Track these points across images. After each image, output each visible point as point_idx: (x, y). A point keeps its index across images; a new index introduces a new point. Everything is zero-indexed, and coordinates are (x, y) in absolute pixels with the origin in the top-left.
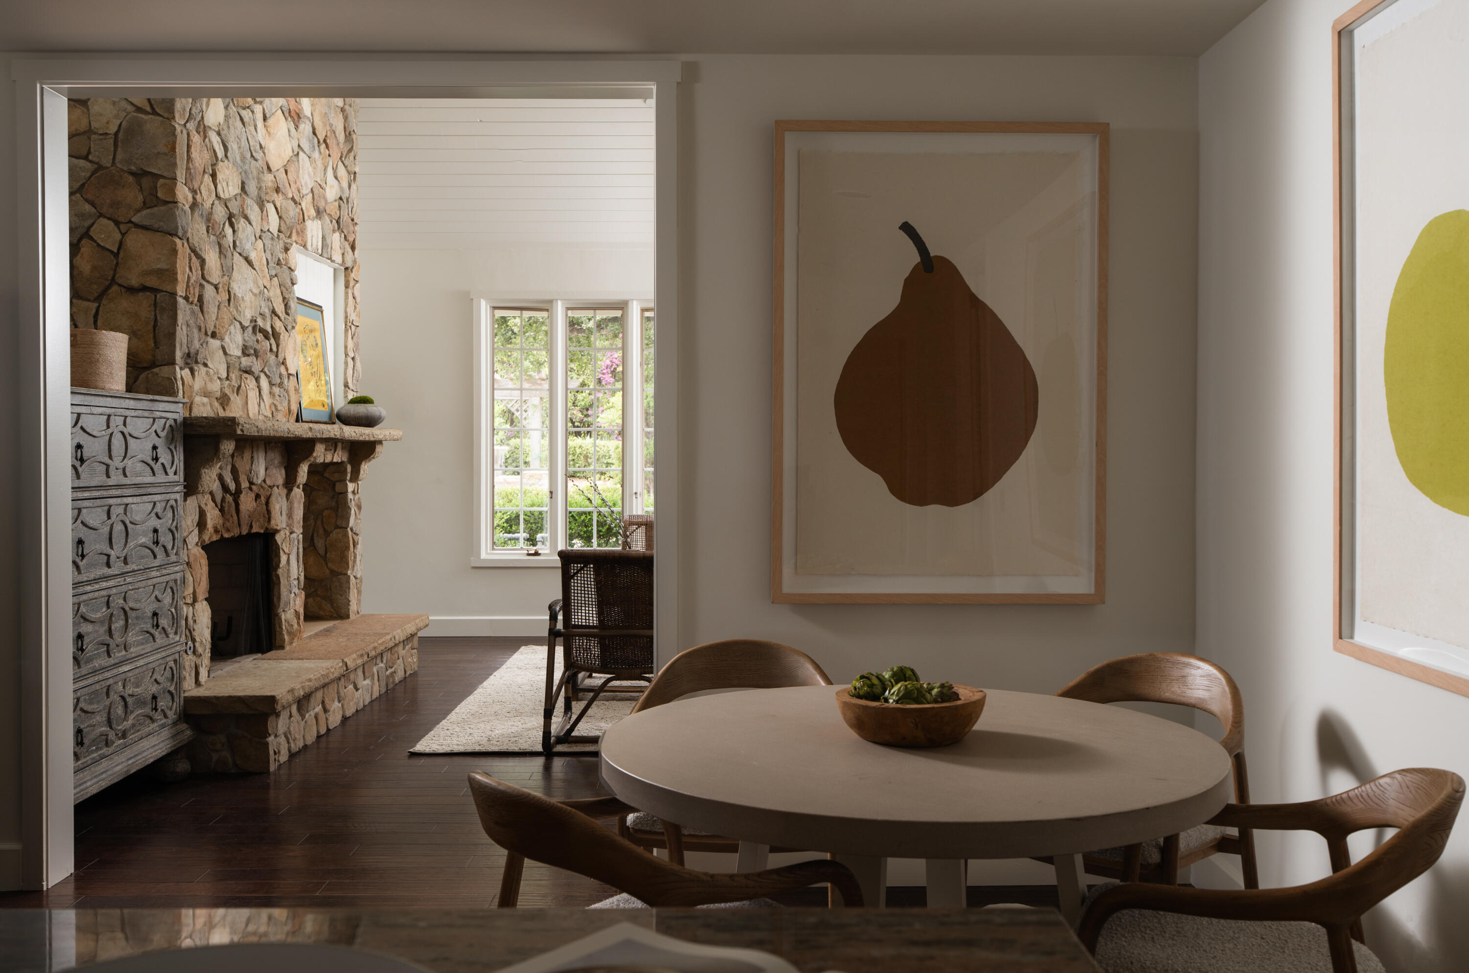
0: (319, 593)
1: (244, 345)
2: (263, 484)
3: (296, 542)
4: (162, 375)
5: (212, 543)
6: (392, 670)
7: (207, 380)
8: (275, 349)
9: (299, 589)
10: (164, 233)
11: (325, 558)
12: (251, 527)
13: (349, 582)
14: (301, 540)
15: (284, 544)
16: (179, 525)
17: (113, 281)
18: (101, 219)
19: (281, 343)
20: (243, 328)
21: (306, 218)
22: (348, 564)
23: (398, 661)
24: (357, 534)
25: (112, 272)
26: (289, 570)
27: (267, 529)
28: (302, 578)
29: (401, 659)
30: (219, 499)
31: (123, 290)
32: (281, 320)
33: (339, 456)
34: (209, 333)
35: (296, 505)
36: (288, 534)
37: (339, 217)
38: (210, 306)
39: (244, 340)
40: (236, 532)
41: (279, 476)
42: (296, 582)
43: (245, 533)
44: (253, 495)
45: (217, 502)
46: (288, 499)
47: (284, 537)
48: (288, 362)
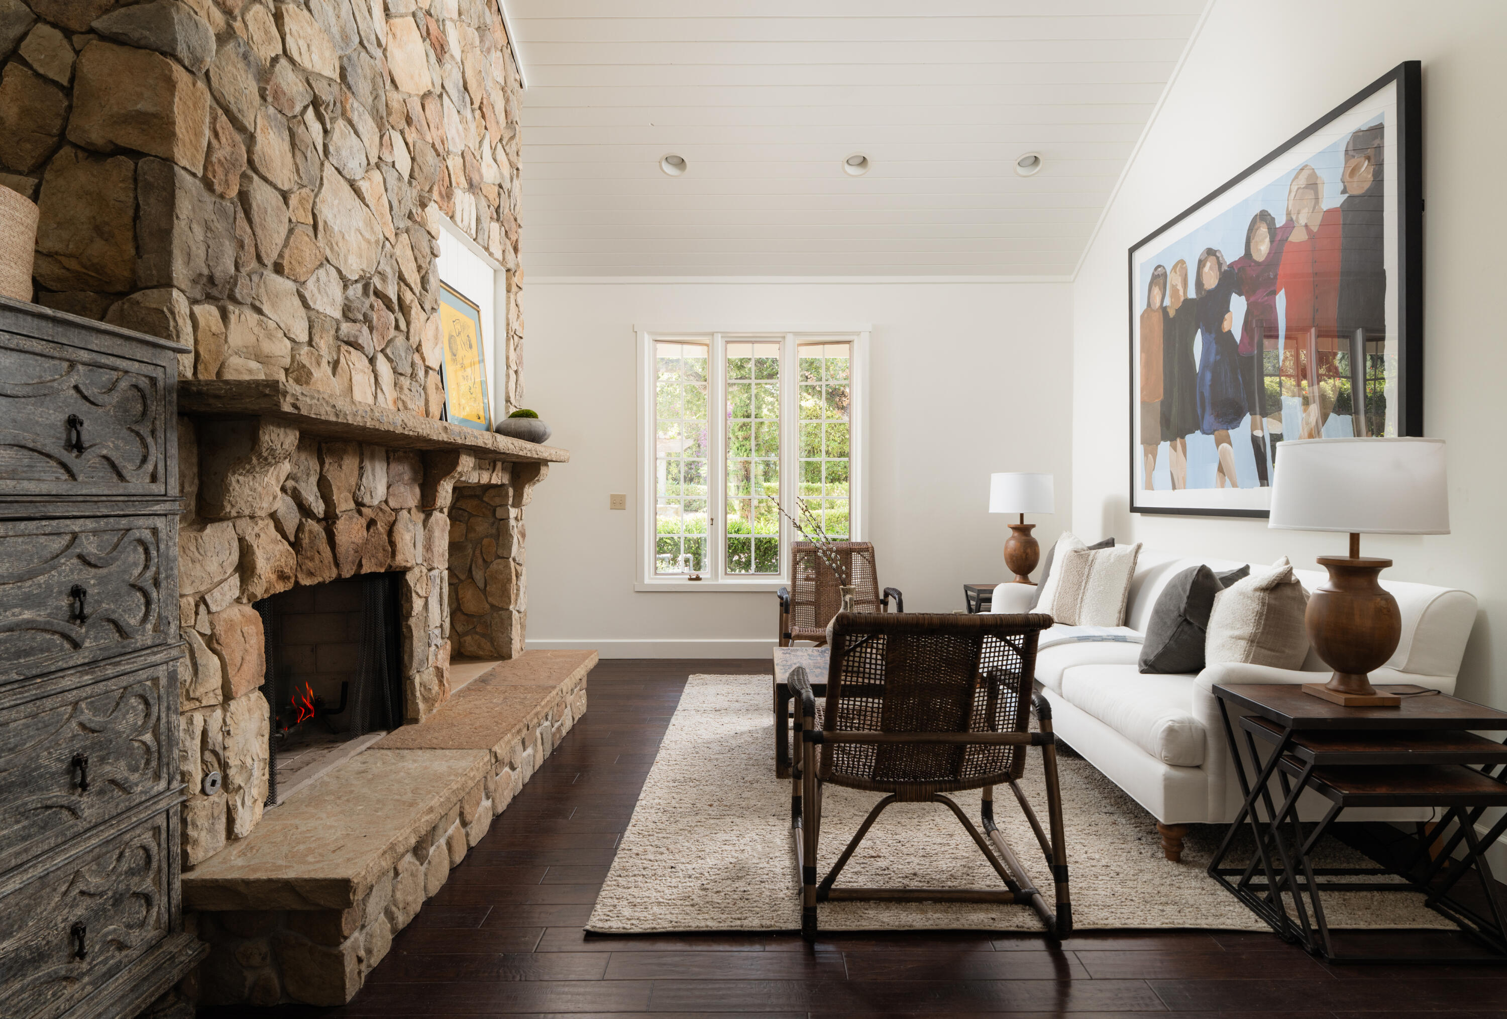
0: (478, 630)
1: (345, 305)
2: (384, 506)
3: (438, 581)
4: (147, 304)
5: (275, 597)
6: (559, 723)
7: (261, 335)
8: (403, 325)
9: (442, 638)
10: (150, 49)
11: (484, 591)
12: (360, 565)
13: (511, 619)
14: (446, 578)
15: (418, 586)
16: (163, 576)
17: (62, 139)
18: (39, 25)
19: (413, 321)
20: (346, 283)
21: (454, 184)
22: (510, 598)
23: (566, 711)
24: (519, 564)
25: (58, 122)
26: (426, 618)
27: (390, 566)
28: (447, 625)
29: (569, 707)
30: (290, 528)
31: (81, 154)
32: (414, 293)
33: (498, 478)
34: (269, 262)
35: (437, 533)
36: (425, 571)
37: (499, 206)
38: (269, 219)
39: (347, 298)
40: (330, 574)
41: (410, 496)
42: (438, 632)
43: (348, 576)
44: (363, 522)
45: (288, 532)
46: (425, 526)
47: (419, 575)
48: (425, 349)
